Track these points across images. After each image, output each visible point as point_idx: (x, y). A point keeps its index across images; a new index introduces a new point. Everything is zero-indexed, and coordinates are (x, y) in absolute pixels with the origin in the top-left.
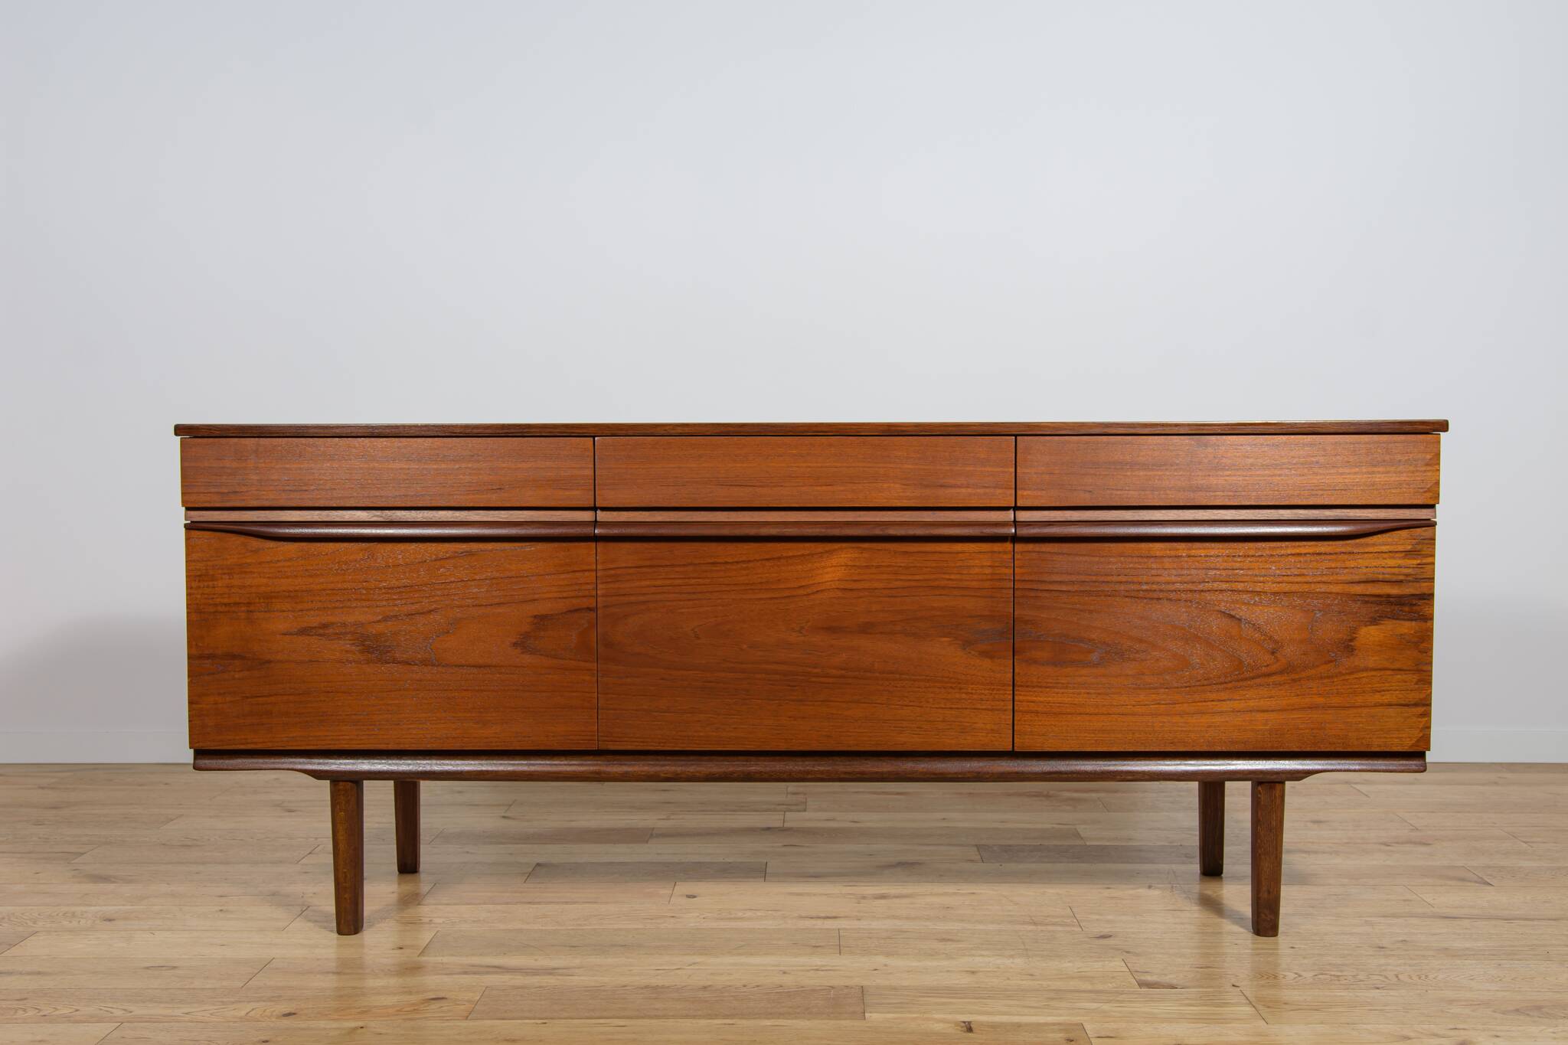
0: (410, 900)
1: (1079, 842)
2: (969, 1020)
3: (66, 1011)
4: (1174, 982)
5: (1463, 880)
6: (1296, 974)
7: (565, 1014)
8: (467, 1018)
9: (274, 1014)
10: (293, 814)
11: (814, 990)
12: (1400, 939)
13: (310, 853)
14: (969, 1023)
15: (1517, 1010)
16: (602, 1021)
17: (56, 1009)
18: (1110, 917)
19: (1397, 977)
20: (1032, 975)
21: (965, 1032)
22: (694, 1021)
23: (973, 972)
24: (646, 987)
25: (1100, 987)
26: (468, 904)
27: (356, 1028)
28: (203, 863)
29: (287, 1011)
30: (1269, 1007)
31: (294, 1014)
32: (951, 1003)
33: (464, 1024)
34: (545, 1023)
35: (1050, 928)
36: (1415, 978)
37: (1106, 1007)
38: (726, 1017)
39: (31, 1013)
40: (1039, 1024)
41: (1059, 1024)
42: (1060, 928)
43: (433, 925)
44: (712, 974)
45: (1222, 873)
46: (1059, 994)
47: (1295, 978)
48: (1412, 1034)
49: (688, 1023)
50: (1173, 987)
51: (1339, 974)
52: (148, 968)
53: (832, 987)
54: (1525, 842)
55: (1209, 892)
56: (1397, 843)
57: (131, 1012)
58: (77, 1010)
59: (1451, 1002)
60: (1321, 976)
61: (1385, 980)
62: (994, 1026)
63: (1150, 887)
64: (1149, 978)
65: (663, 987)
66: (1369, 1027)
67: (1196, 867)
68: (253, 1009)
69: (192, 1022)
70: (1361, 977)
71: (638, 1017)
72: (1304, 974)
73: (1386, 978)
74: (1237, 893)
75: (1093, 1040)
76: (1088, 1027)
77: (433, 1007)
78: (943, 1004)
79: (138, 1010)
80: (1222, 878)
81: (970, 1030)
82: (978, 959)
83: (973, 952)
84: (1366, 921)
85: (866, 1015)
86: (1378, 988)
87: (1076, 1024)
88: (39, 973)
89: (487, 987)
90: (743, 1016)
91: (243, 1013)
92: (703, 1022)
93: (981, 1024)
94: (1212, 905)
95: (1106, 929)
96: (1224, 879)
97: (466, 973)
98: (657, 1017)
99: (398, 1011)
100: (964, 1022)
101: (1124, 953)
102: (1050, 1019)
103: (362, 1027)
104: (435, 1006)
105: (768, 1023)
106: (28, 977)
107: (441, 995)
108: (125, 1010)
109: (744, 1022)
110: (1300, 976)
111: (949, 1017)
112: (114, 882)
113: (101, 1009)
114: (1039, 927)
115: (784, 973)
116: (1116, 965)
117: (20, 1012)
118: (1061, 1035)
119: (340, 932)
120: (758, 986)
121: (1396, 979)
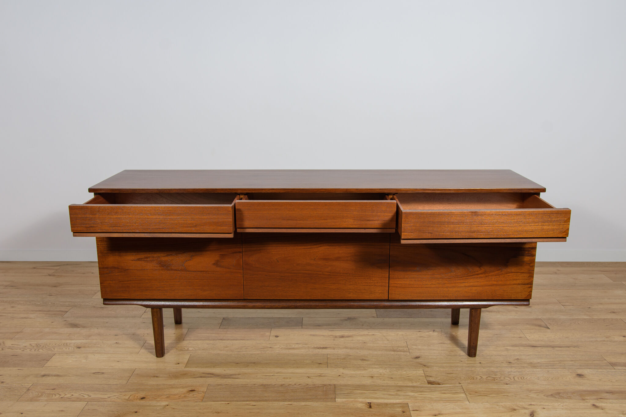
0: (180, 339)
3: (68, 396)
4: (440, 381)
5: (540, 326)
7: (235, 399)
8: (202, 400)
9: (138, 397)
11: (319, 387)
12: (517, 358)
13: (145, 312)
14: (370, 403)
15: (552, 395)
16: (248, 403)
17: (66, 395)
18: (419, 347)
19: (514, 378)
20: (392, 378)
22: (278, 403)
23: (372, 377)
24: (262, 385)
25: (415, 384)
26: (201, 340)
28: (109, 317)
29: (142, 396)
30: (470, 394)
31: (145, 398)
32: (364, 393)
33: (201, 404)
34: (228, 404)
35: (399, 353)
36: (520, 379)
37: (416, 395)
38: (290, 400)
39: (58, 396)
40: (394, 404)
41: (400, 404)
42: (402, 353)
43: (189, 351)
44: (284, 378)
45: (458, 323)
46: (400, 388)
47: (480, 379)
48: (516, 408)
49: (276, 404)
50: (439, 384)
51: (495, 377)
52: (94, 373)
53: (325, 385)
54: (563, 305)
55: (454, 334)
57: (90, 396)
58: (72, 395)
59: (530, 391)
60: (489, 378)
62: (379, 405)
63: (434, 331)
64: (431, 379)
65: (267, 385)
66: (502, 404)
67: (449, 320)
68: (131, 395)
69: (111, 402)
70: (502, 378)
71: (260, 401)
72: (483, 377)
73: (510, 379)
74: (463, 334)
75: (412, 412)
76: (410, 405)
77: (191, 395)
78: (362, 393)
80: (458, 326)
81: (370, 407)
82: (374, 370)
83: (373, 366)
84: (506, 349)
85: (336, 399)
86: (507, 384)
87: (406, 404)
88: (58, 376)
89: (209, 385)
90: (295, 400)
91: (127, 397)
92: (281, 403)
93: (374, 403)
94: (454, 339)
95: (418, 354)
96: (459, 326)
97: (201, 377)
98: (266, 401)
99: (179, 397)
100: (369, 403)
101: (424, 366)
102: (398, 401)
104: (191, 394)
105: (303, 403)
106: (54, 378)
107: (194, 388)
108: (88, 395)
109: (295, 403)
110: (482, 378)
111: (363, 400)
112: (79, 328)
113: (80, 395)
114: (395, 352)
115: (309, 378)
116: (420, 372)
117: (54, 396)
118: (400, 409)
119: (157, 356)
120: (299, 384)
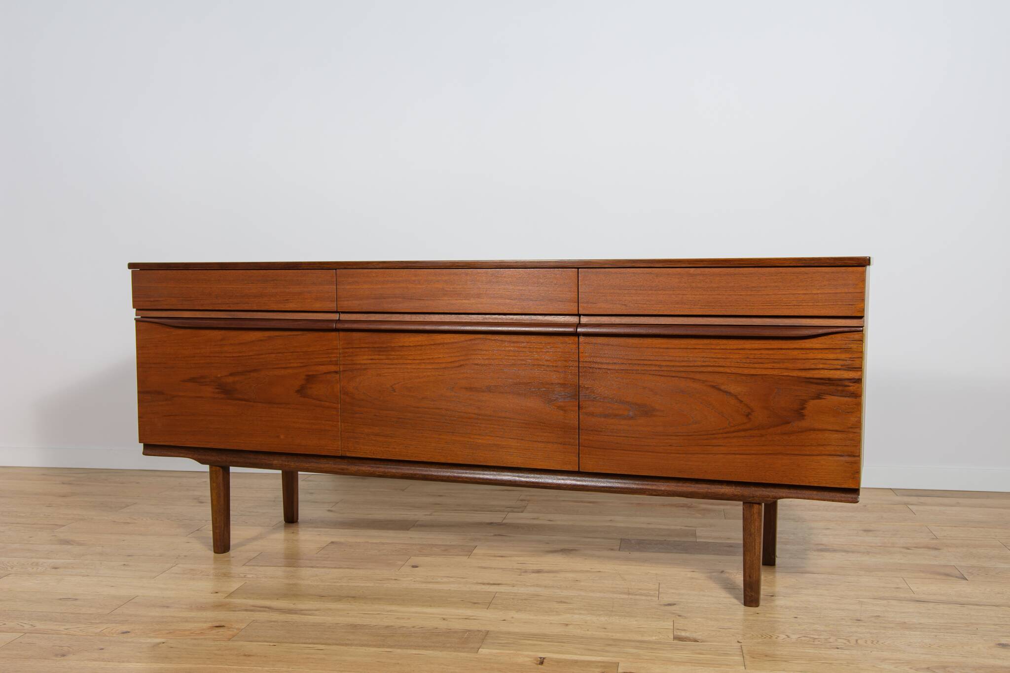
1: (692, 539)
2: (543, 657)
4: (699, 637)
5: (947, 575)
6: (787, 635)
7: (291, 640)
8: (229, 640)
9: (117, 632)
10: (202, 504)
11: (456, 632)
12: (876, 615)
16: (310, 646)
18: (682, 592)
20: (605, 628)
21: (537, 664)
22: (367, 649)
23: (566, 625)
24: (351, 625)
25: (646, 639)
26: (274, 566)
27: (160, 643)
28: (131, 534)
29: (125, 630)
30: (754, 658)
31: (129, 632)
32: (541, 645)
33: (225, 643)
34: (275, 645)
35: (637, 597)
36: (869, 642)
37: (641, 652)
38: (389, 647)
40: (589, 662)
41: (603, 662)
42: (644, 598)
43: (245, 579)
44: (397, 618)
45: (776, 564)
46: (615, 642)
47: (784, 639)
49: (362, 650)
50: (696, 641)
51: (817, 637)
52: (60, 599)
53: (469, 631)
56: (915, 547)
58: (5, 624)
59: (884, 660)
60: (803, 638)
61: (848, 643)
62: (559, 662)
65: (361, 625)
68: (106, 628)
69: (66, 635)
70: (831, 640)
71: (334, 644)
72: (792, 636)
76: (621, 665)
77: (213, 631)
78: (534, 645)
79: (40, 626)
80: (774, 567)
81: (542, 663)
82: (576, 616)
83: (575, 611)
84: (859, 601)
85: (480, 650)
86: (838, 648)
87: (615, 663)
89: (253, 620)
90: (400, 647)
91: (99, 630)
92: (373, 649)
93: (551, 660)
95: (674, 600)
96: (777, 567)
97: (246, 610)
98: (346, 645)
99: (191, 633)
100: (541, 658)
101: (677, 617)
102: (599, 659)
103: (163, 643)
104: (215, 631)
105: (414, 652)
107: (223, 624)
108: (32, 625)
109: (399, 651)
110: (788, 637)
111: (534, 654)
112: (72, 545)
113: (18, 624)
115: (444, 619)
116: (666, 624)
120: (422, 628)
121: (855, 642)
